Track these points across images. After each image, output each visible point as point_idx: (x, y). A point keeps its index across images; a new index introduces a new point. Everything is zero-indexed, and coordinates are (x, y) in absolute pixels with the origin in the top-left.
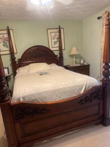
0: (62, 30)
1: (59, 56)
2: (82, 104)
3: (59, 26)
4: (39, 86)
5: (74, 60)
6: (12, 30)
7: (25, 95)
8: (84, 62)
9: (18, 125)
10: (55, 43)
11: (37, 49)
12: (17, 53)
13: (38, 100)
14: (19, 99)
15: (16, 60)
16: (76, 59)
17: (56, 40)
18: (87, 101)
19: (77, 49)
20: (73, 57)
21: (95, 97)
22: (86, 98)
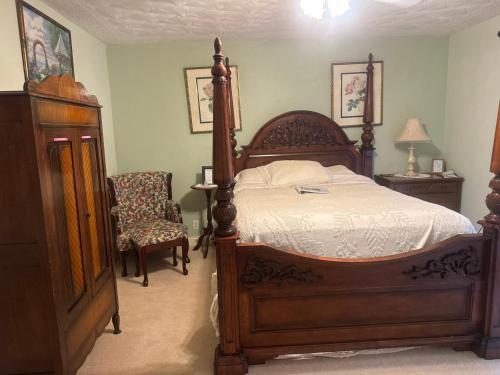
0: (377, 67)
1: (360, 143)
2: (414, 278)
3: (371, 56)
4: (299, 217)
5: (411, 159)
6: (236, 67)
7: (267, 231)
8: (445, 170)
9: (245, 298)
10: (352, 104)
11: (296, 121)
12: (241, 130)
13: (297, 248)
14: (253, 239)
15: (238, 148)
16: (416, 156)
17: (354, 96)
18: (430, 273)
19: (424, 127)
20: (408, 152)
21: (455, 267)
22: (428, 264)
